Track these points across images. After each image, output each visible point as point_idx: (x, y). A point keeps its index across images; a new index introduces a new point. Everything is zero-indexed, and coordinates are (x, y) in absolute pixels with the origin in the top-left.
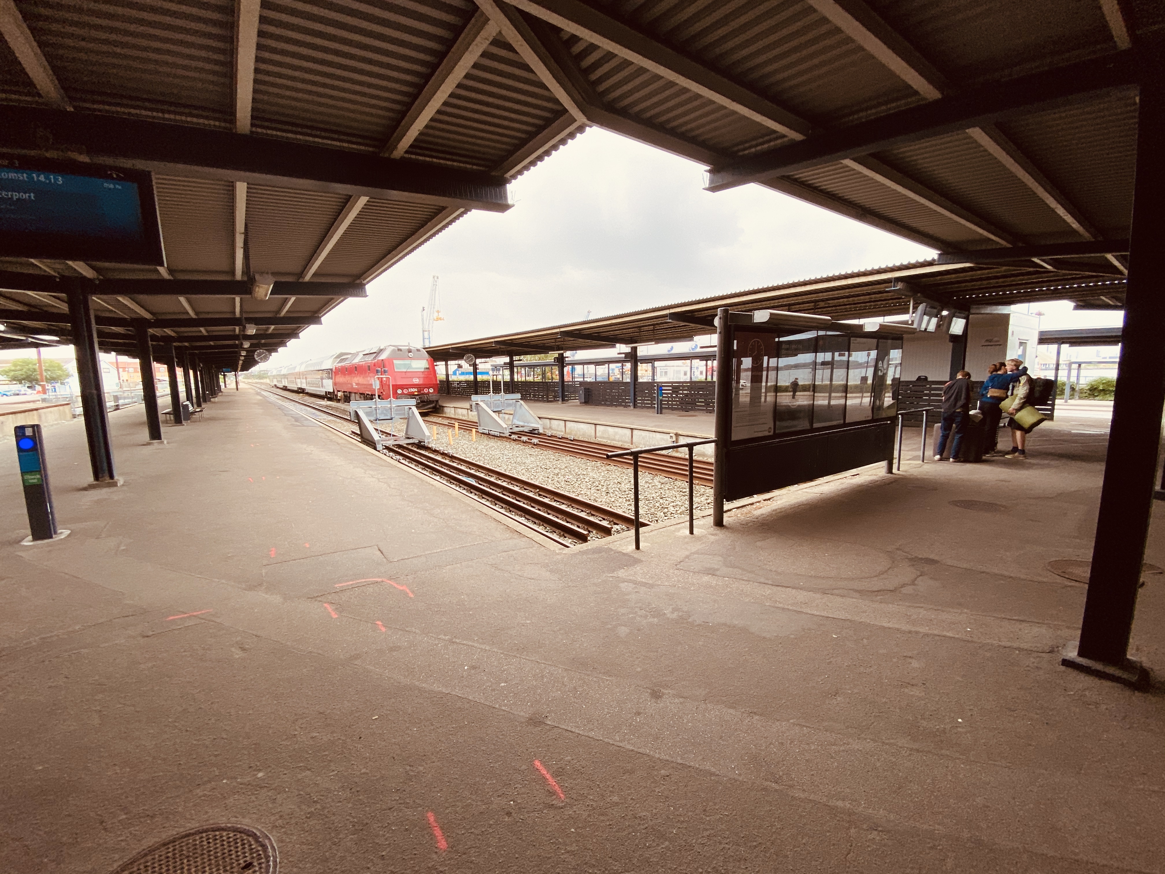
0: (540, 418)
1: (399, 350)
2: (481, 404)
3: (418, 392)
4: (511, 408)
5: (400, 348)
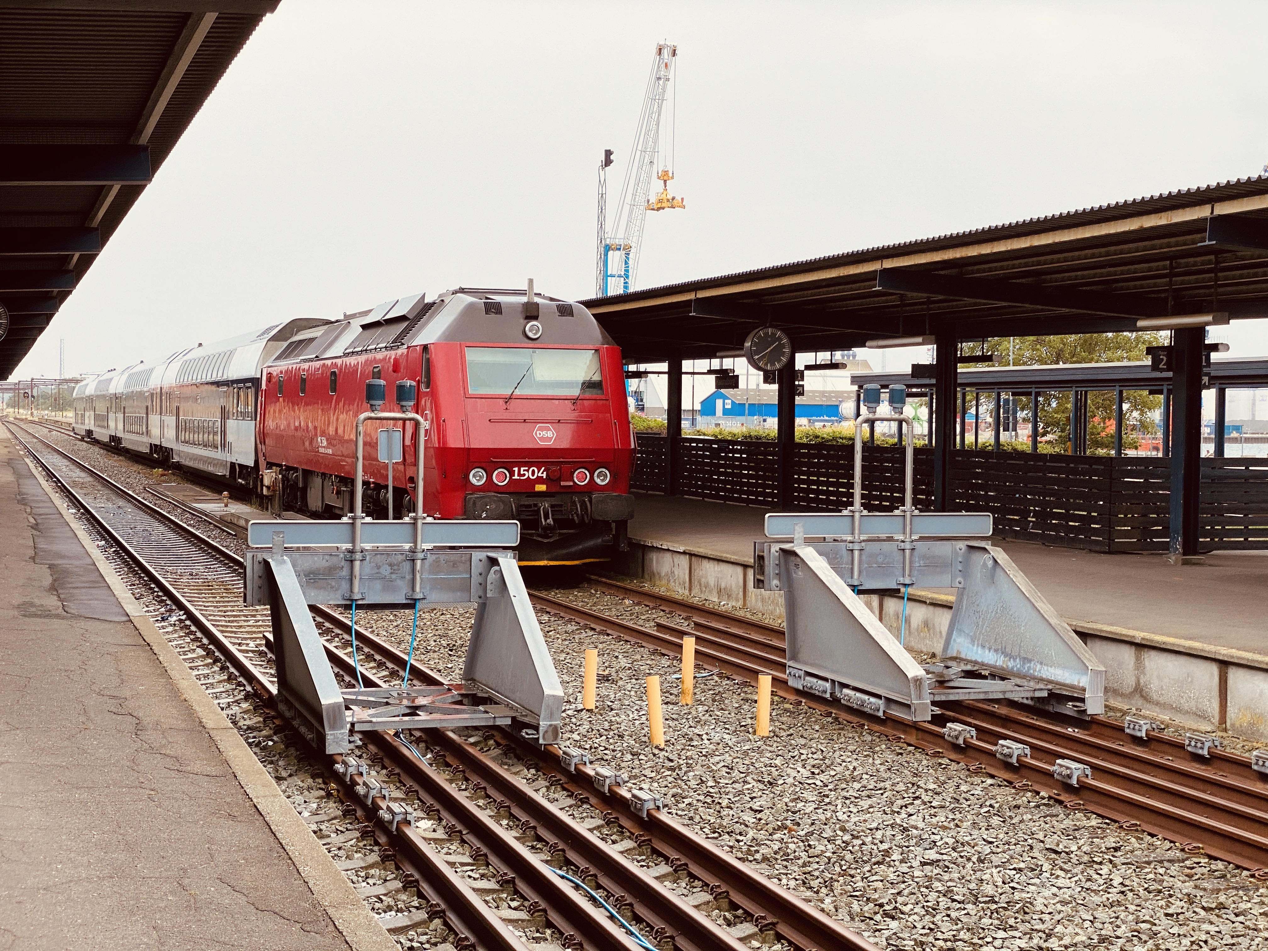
0: (1084, 636)
1: (493, 308)
2: (808, 554)
3: (547, 481)
4: (946, 579)
5: (498, 298)
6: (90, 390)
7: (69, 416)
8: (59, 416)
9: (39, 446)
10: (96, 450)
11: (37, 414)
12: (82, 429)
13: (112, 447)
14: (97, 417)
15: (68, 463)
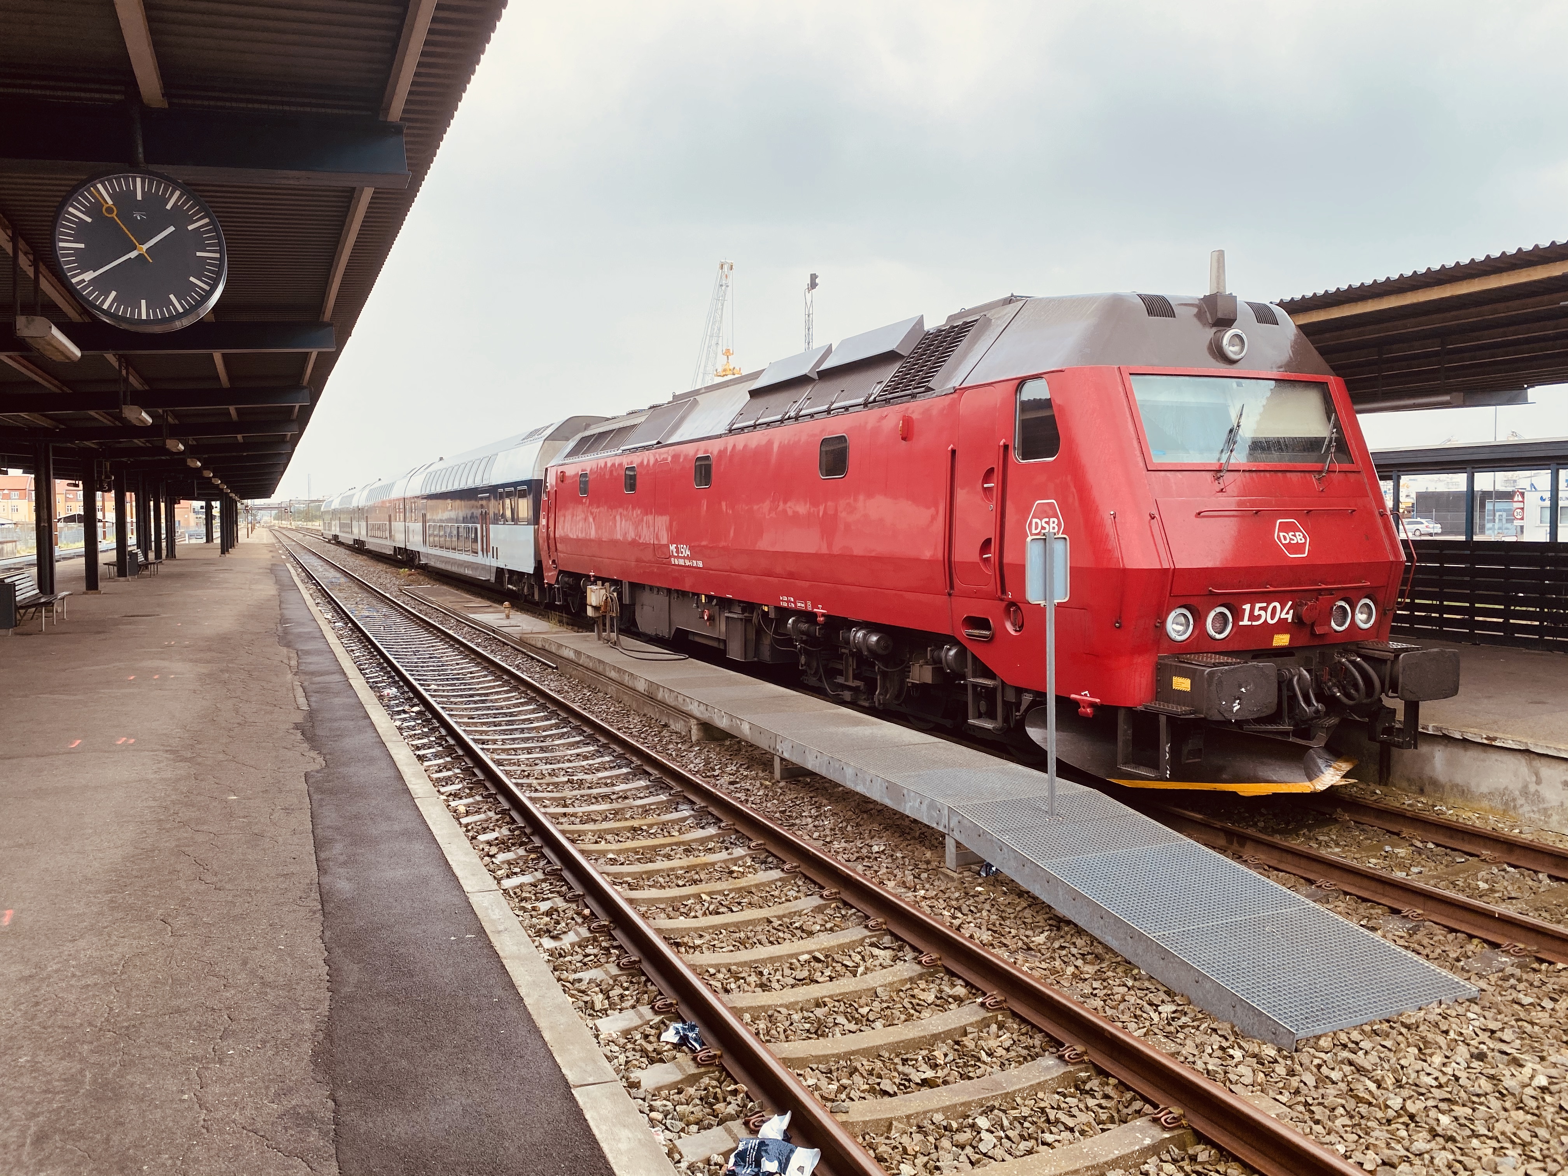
6: (335, 505)
7: (317, 525)
8: (310, 525)
9: (298, 548)
10: (342, 552)
11: (294, 524)
12: (329, 534)
13: (357, 549)
14: (342, 526)
15: (322, 563)
